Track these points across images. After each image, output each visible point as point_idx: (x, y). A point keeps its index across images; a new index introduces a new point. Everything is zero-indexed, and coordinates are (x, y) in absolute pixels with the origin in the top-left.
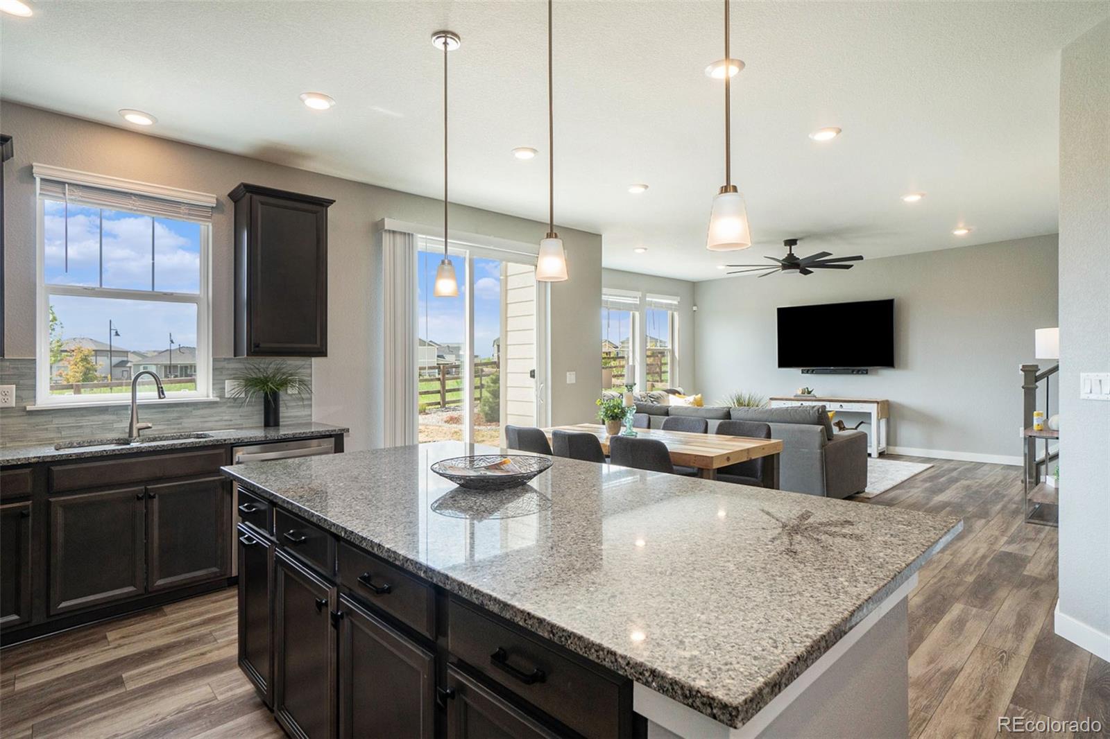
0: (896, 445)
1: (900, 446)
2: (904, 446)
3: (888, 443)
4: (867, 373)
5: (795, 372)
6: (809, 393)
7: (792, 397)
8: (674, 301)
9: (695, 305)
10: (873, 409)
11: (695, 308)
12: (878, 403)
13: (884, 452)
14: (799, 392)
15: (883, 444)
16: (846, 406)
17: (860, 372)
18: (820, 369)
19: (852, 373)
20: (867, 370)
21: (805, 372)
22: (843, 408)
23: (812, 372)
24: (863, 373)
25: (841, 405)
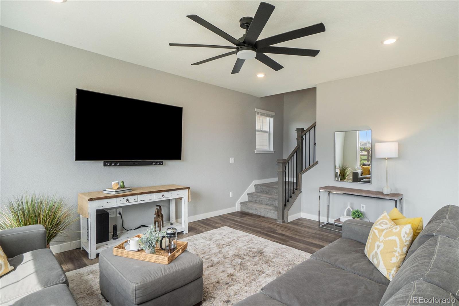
4: (163, 165)
12: (189, 188)
16: (167, 195)
17: (158, 163)
18: (123, 161)
19: (151, 164)
20: (162, 162)
21: (108, 164)
22: (165, 197)
23: (115, 165)
24: (160, 164)
25: (163, 195)
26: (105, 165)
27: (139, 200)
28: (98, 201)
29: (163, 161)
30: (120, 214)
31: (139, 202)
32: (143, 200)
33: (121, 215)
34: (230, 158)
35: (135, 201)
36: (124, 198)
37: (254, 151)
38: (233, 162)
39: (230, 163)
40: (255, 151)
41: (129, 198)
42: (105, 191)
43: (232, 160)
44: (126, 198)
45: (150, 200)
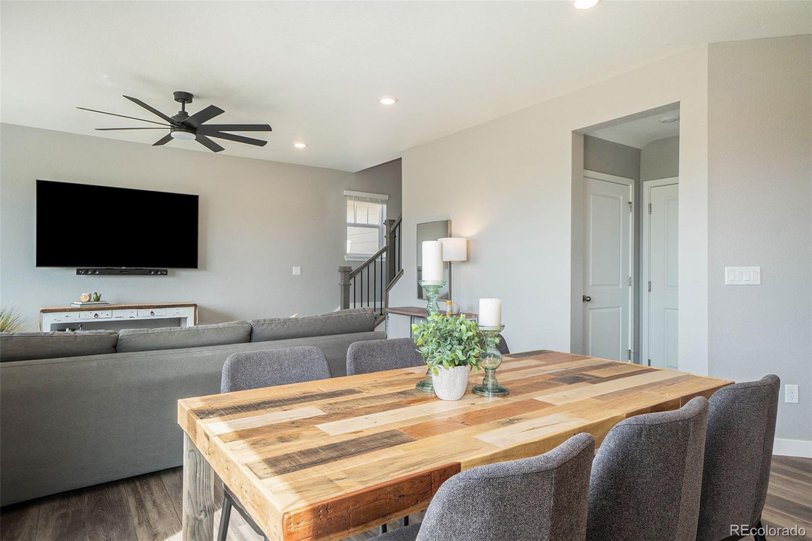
4: (167, 274)
6: (97, 299)
12: (195, 306)
16: (159, 313)
17: (159, 273)
18: (106, 269)
19: (148, 273)
20: (166, 271)
21: (83, 272)
22: (155, 315)
23: (93, 273)
24: (162, 274)
25: (152, 312)
26: (78, 273)
27: (114, 316)
28: (54, 313)
29: (167, 269)
31: (113, 319)
32: (120, 317)
34: (294, 268)
35: (108, 317)
36: (91, 312)
37: (344, 258)
38: (300, 274)
39: (293, 274)
40: (345, 256)
41: (98, 312)
42: (73, 304)
43: (296, 271)
44: (95, 312)
45: (131, 317)
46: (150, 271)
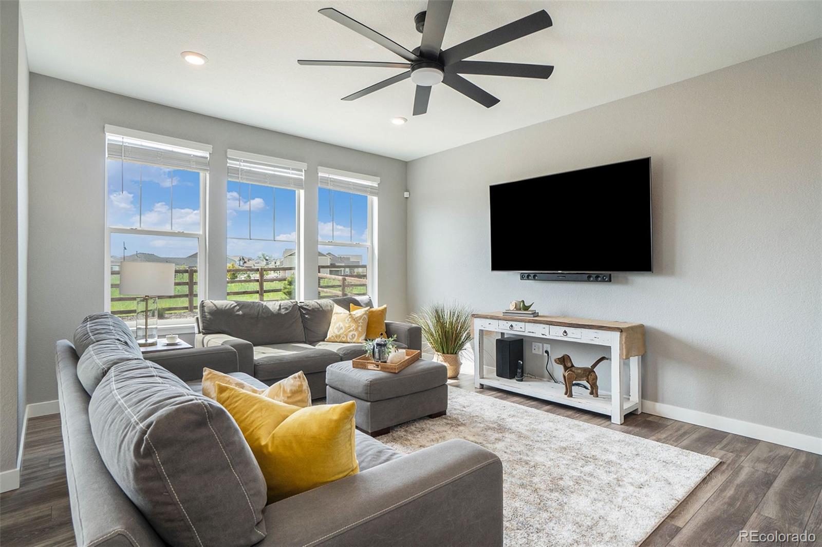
0: (656, 399)
1: (663, 402)
2: (667, 404)
3: (644, 395)
4: (610, 281)
5: (512, 277)
6: (526, 308)
7: (501, 315)
8: (373, 183)
9: (407, 191)
10: (613, 340)
11: (406, 195)
12: (621, 330)
13: (637, 410)
14: (512, 307)
15: (635, 397)
16: (573, 333)
17: (600, 279)
18: (542, 273)
19: (587, 280)
20: (610, 276)
21: (525, 277)
22: (568, 336)
23: (534, 278)
25: (565, 332)
26: (522, 278)
27: (527, 330)
28: (481, 319)
29: (611, 273)
30: (547, 352)
31: (527, 334)
32: (533, 332)
33: (548, 355)
35: (521, 330)
36: (509, 322)
44: (512, 323)
45: (543, 335)
46: (589, 277)
